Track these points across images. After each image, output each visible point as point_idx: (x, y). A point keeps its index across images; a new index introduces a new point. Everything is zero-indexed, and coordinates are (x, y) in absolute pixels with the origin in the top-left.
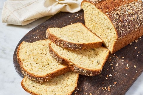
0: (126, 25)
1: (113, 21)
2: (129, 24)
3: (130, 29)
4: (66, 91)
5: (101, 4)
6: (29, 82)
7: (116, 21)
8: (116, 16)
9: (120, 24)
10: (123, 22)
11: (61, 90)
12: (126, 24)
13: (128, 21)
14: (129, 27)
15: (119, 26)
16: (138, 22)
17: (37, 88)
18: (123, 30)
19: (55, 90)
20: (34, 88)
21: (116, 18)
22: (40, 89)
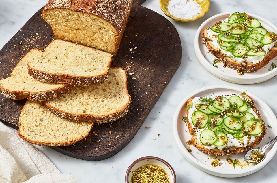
0: (119, 14)
1: (105, 17)
2: (121, 11)
3: (124, 16)
4: (81, 132)
5: (75, 3)
6: (28, 130)
7: (107, 16)
8: (104, 9)
9: (114, 16)
10: (114, 12)
11: (74, 132)
12: (118, 12)
13: (117, 7)
14: (122, 13)
15: (114, 19)
16: (127, 2)
17: (42, 136)
18: (119, 21)
19: (66, 134)
20: (38, 136)
21: (106, 12)
22: (46, 137)
